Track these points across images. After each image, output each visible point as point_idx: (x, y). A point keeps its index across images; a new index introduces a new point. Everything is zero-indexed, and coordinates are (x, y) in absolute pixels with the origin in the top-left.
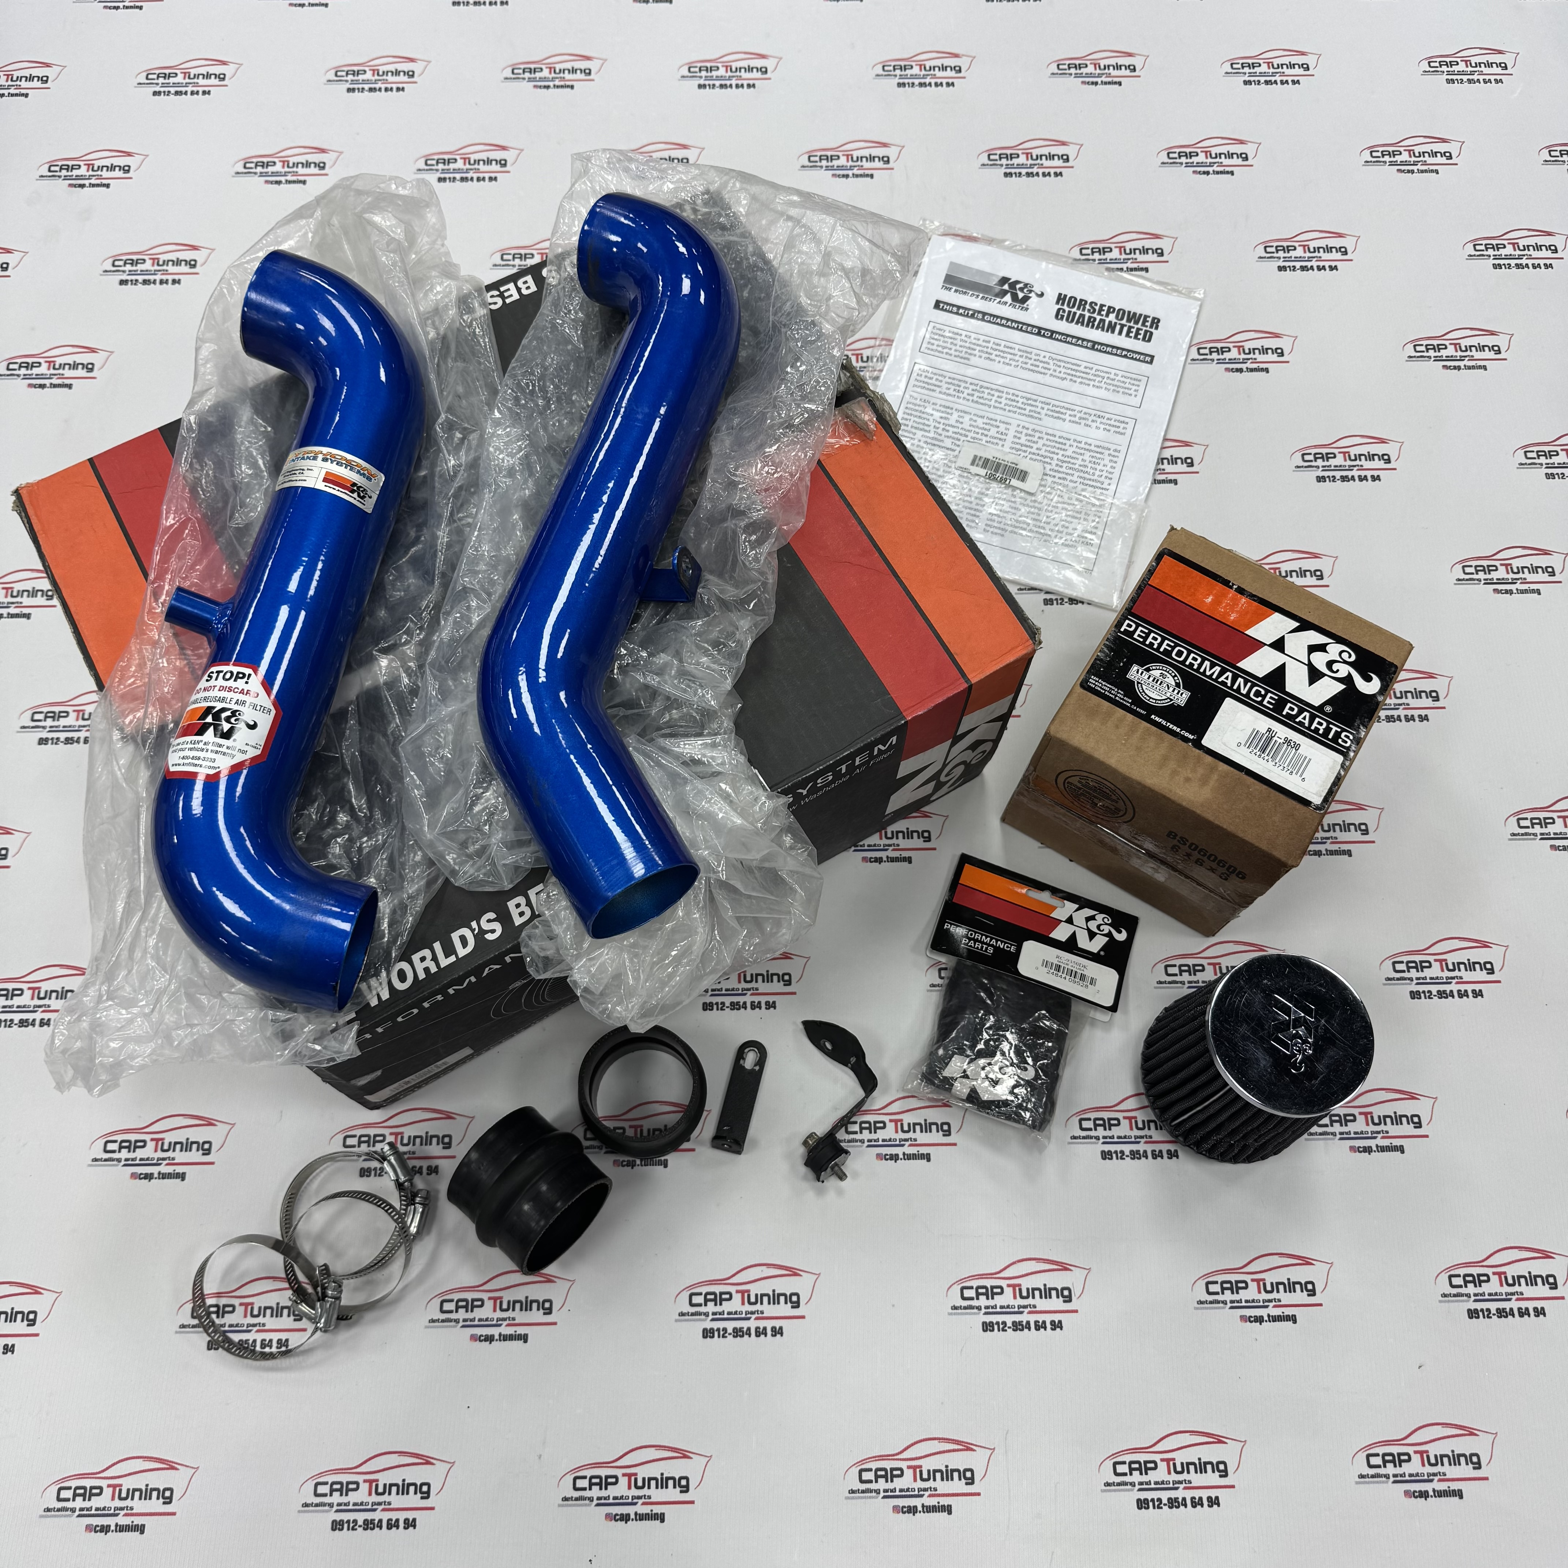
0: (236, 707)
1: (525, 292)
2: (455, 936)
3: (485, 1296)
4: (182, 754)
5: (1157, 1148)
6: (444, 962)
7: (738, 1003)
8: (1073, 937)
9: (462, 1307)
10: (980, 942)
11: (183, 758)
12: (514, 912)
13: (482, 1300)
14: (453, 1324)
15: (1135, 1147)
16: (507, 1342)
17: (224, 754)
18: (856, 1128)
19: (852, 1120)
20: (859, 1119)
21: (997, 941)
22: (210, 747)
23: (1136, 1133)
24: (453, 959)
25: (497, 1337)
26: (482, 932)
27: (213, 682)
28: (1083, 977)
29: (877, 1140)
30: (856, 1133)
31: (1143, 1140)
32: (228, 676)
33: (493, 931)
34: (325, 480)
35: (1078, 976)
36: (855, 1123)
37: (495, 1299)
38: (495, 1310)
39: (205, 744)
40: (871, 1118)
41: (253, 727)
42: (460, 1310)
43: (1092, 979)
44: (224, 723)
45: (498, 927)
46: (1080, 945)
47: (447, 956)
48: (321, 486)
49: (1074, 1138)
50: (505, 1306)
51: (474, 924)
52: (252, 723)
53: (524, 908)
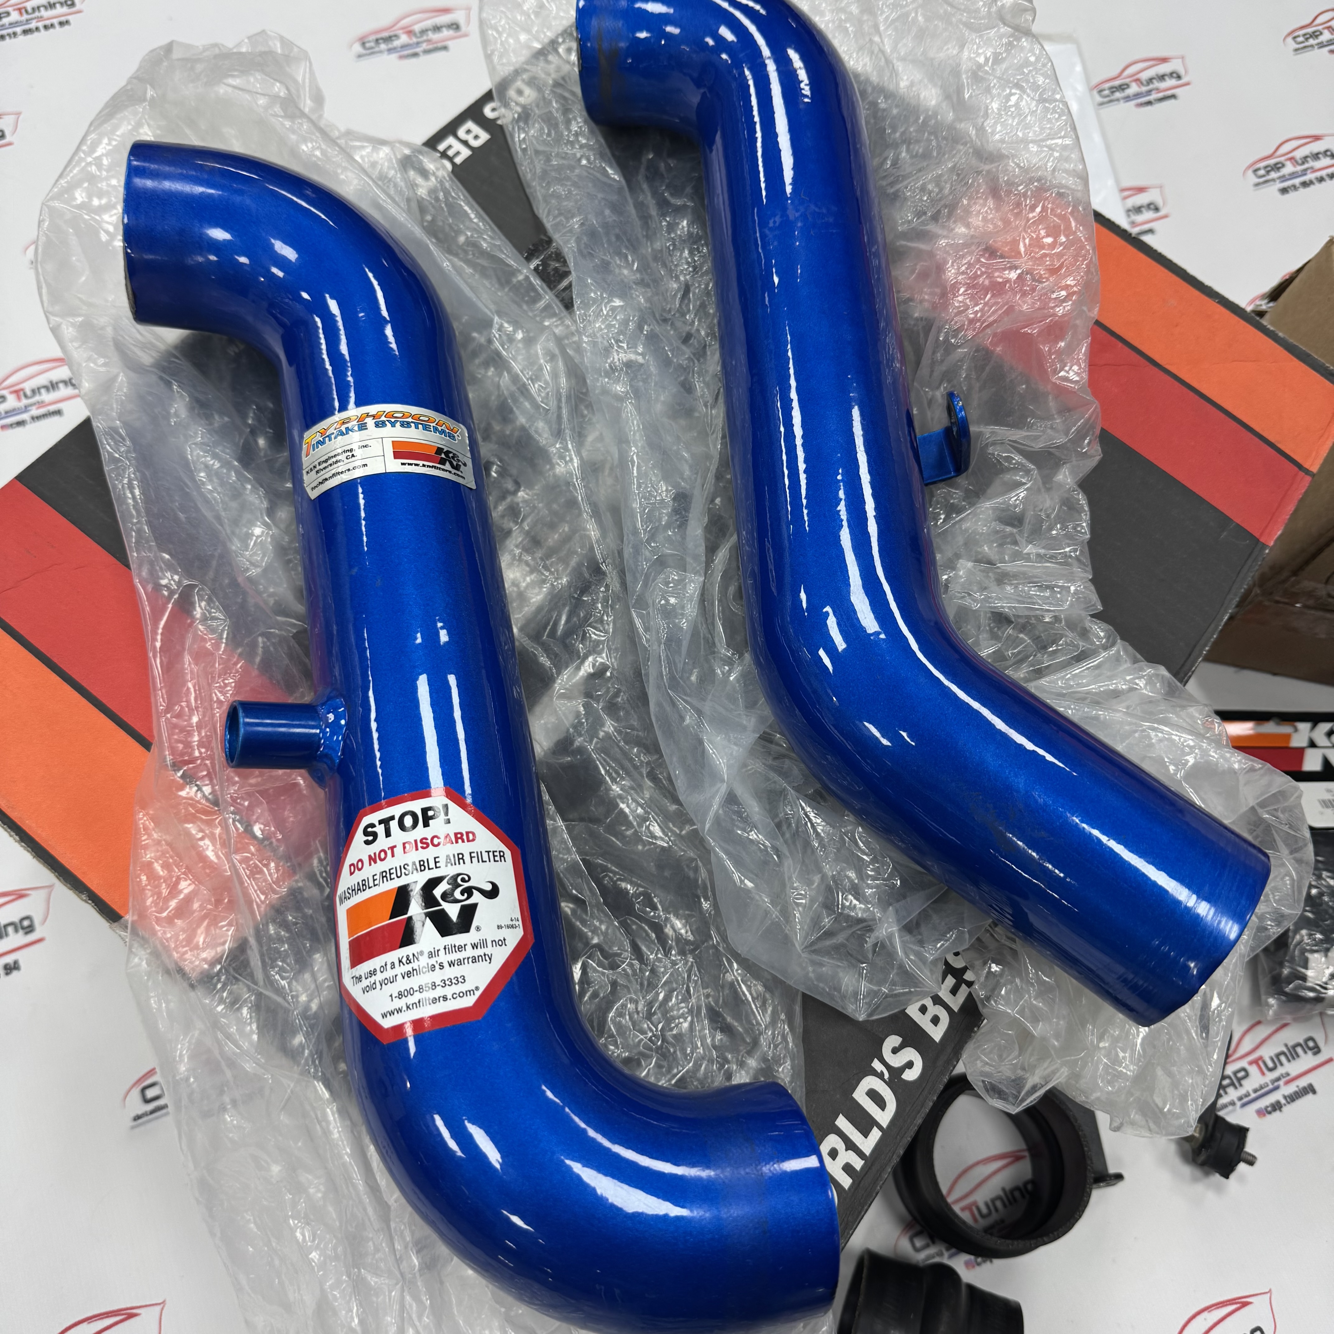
0: (450, 871)
1: (476, 144)
2: (860, 1095)
4: (394, 989)
6: (868, 1144)
11: (400, 995)
12: (924, 1022)
17: (474, 960)
22: (444, 958)
24: (876, 1134)
26: (896, 1073)
27: (382, 842)
32: (408, 821)
33: (910, 1065)
34: (397, 455)
39: (431, 955)
41: (493, 893)
44: (445, 906)
45: (910, 1054)
47: (866, 1134)
48: (395, 466)
51: (877, 1065)
52: (488, 887)
53: (934, 1010)
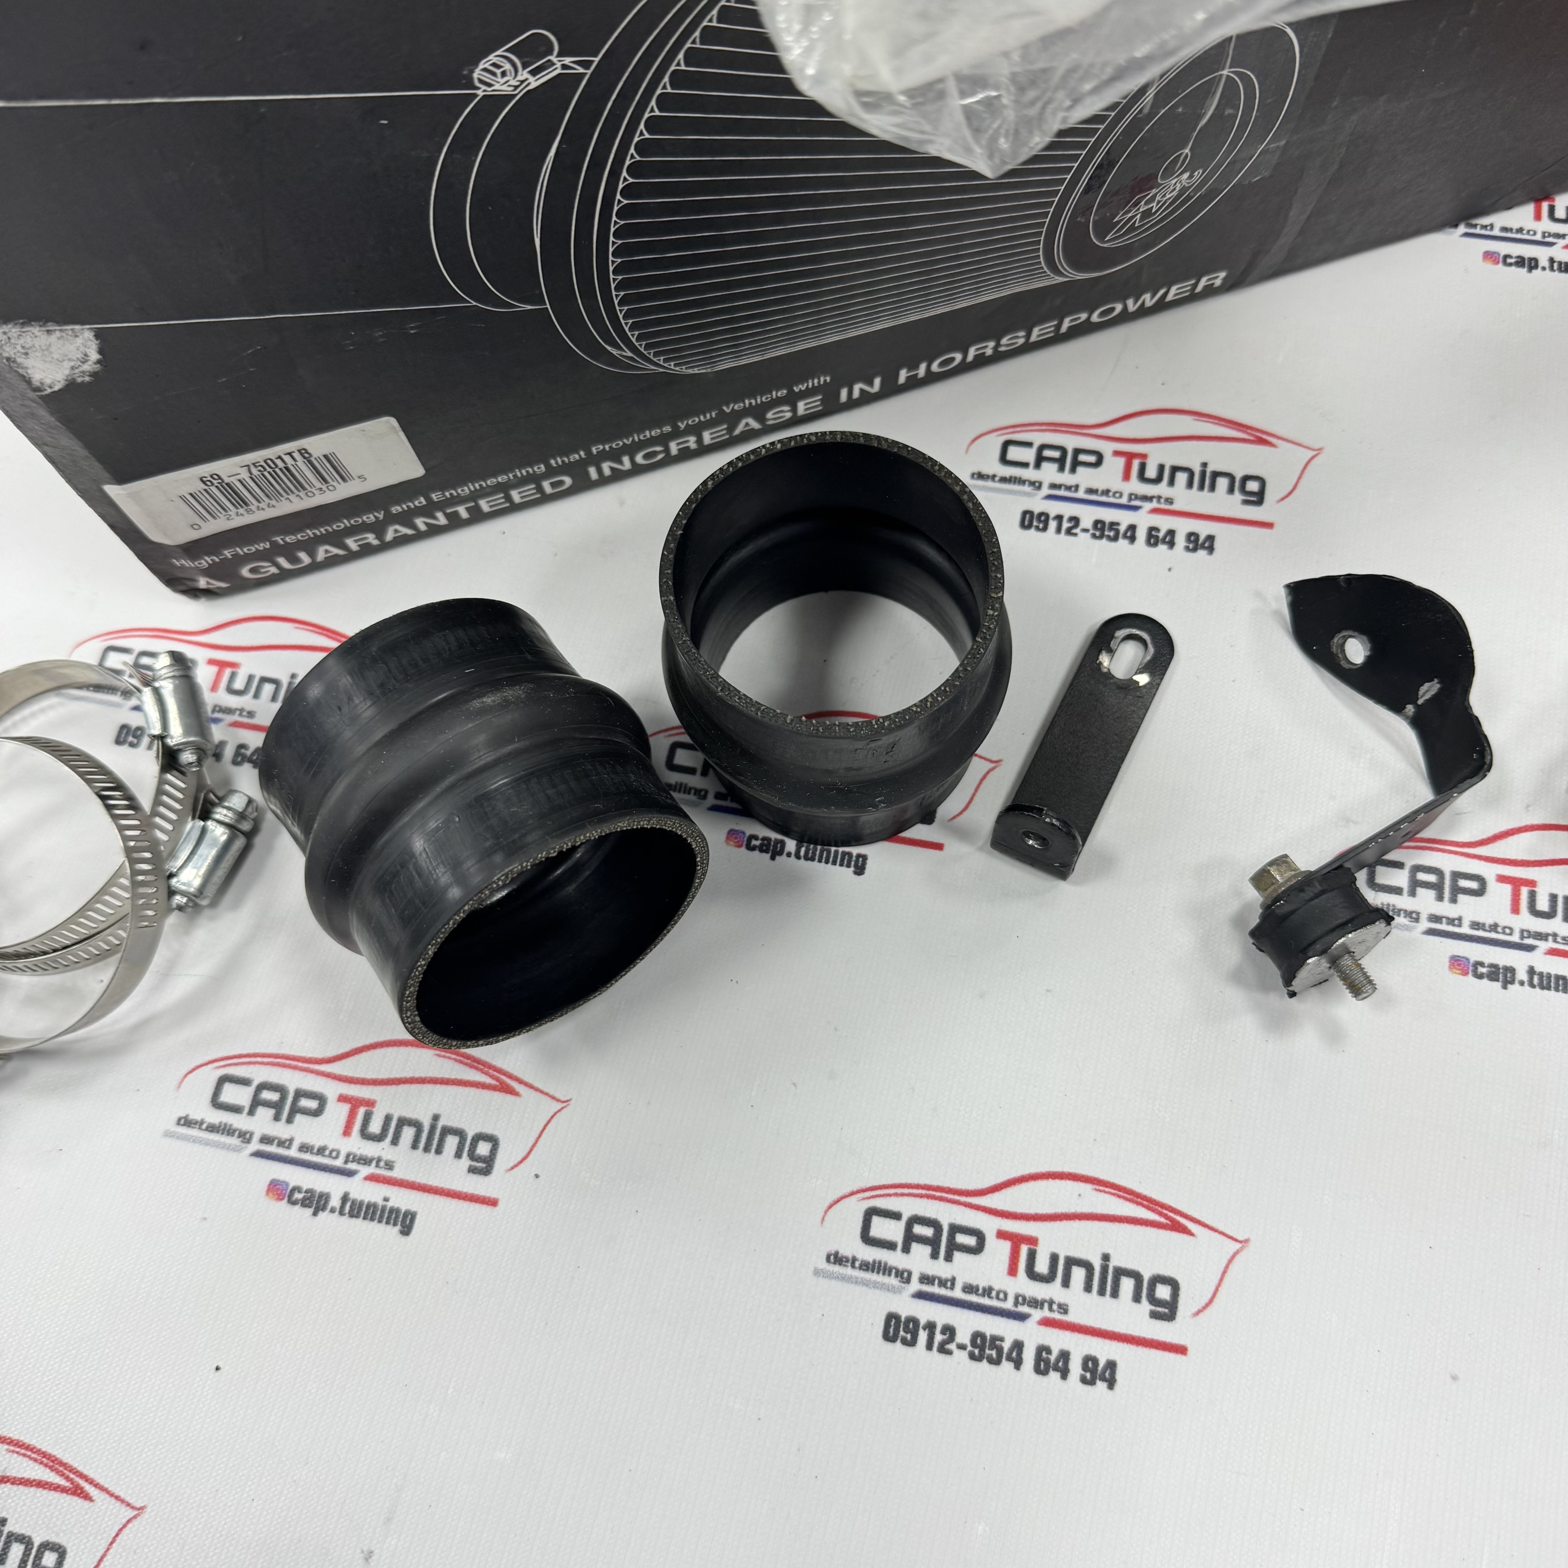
3: (331, 1090)
7: (1113, 525)
9: (267, 1104)
13: (322, 1099)
14: (234, 1141)
16: (359, 1222)
18: (1401, 879)
19: (1391, 856)
20: (1411, 857)
25: (335, 1202)
29: (1457, 921)
30: (1398, 891)
36: (1399, 865)
37: (355, 1103)
38: (347, 1132)
40: (1448, 863)
42: (261, 1111)
50: (375, 1127)
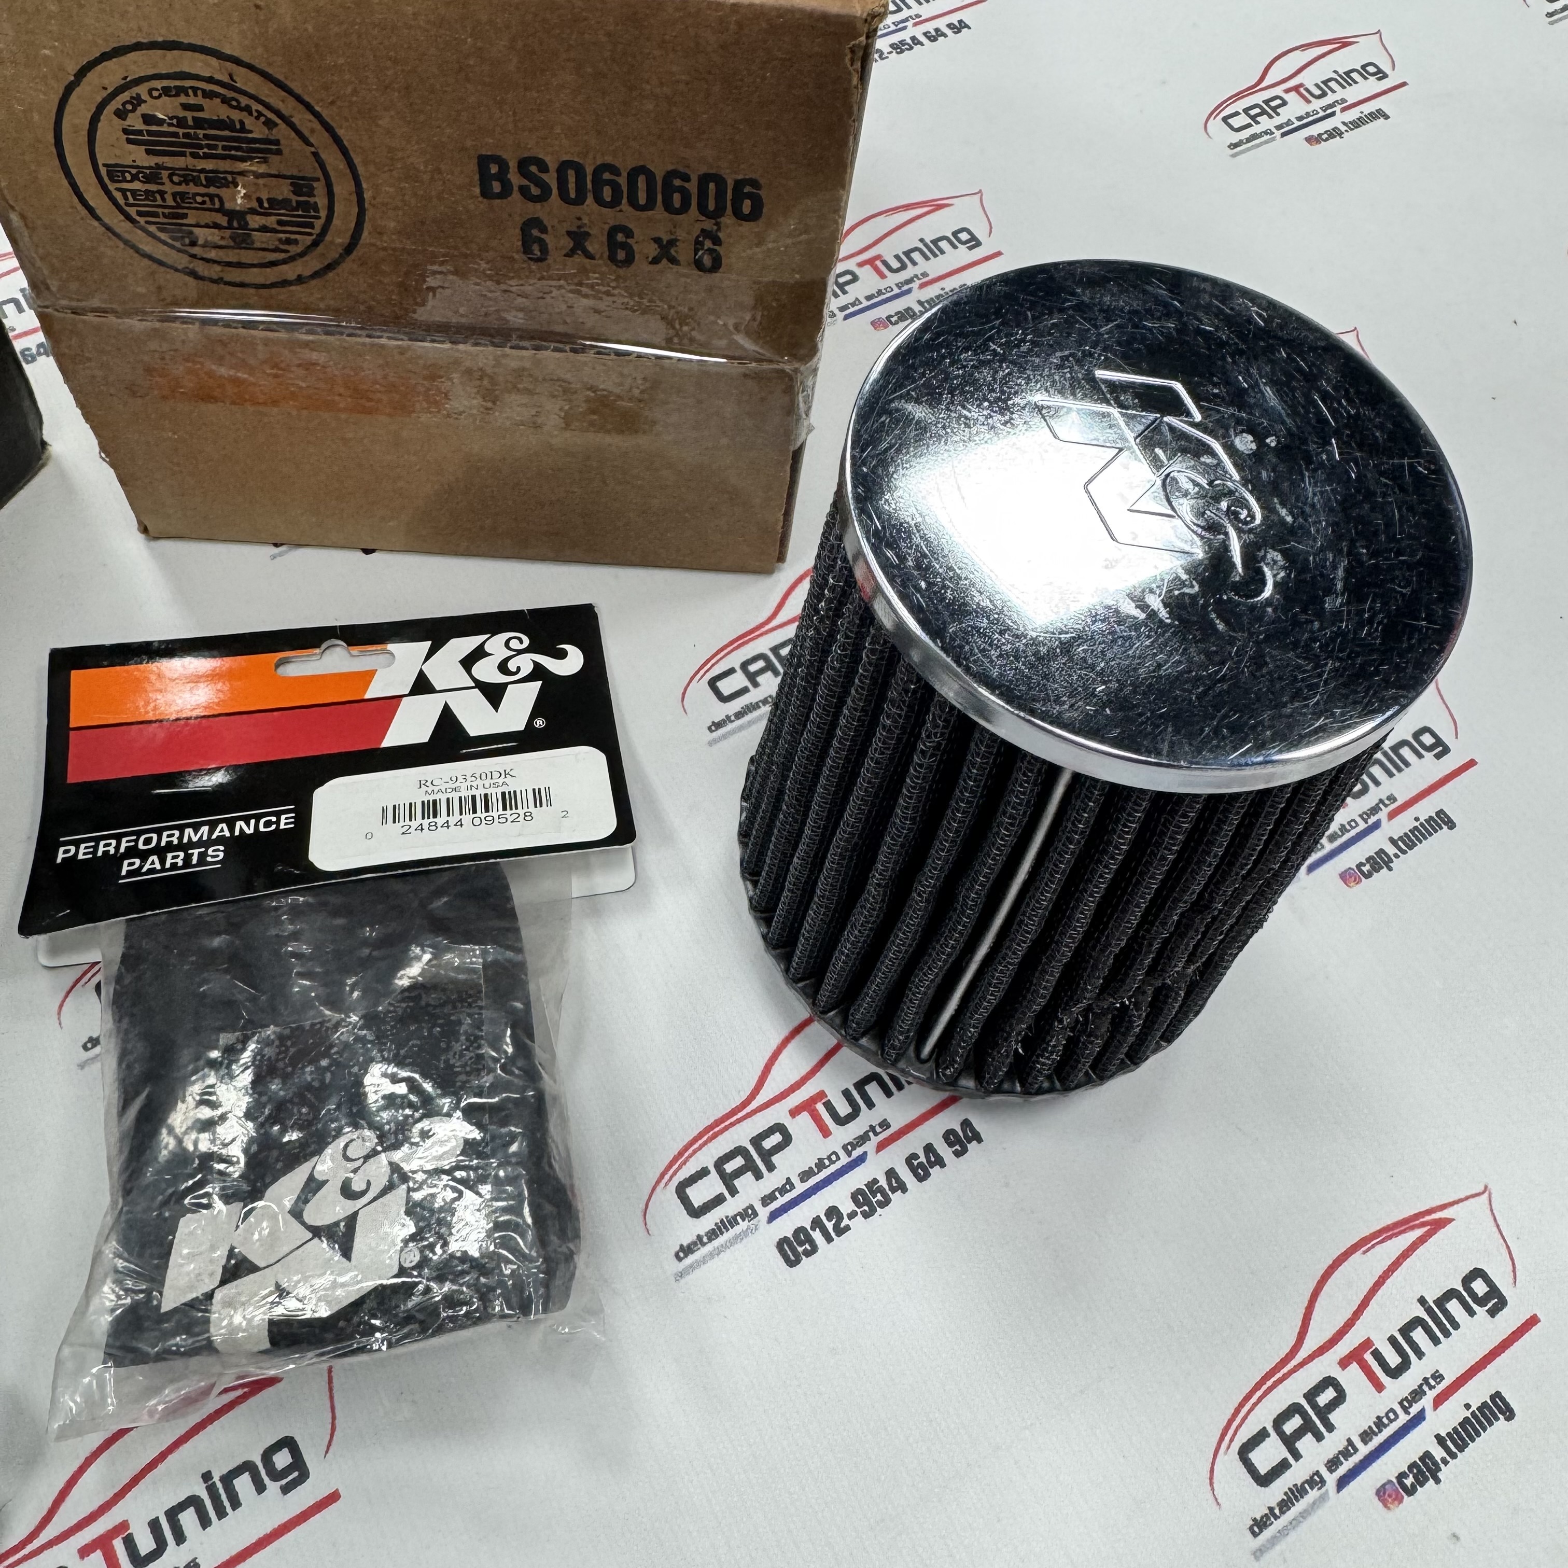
5: (914, 1143)
8: (447, 719)
10: (181, 847)
15: (857, 1179)
21: (231, 824)
23: (843, 1135)
28: (508, 801)
31: (869, 1147)
35: (496, 802)
43: (537, 794)
46: (473, 732)
49: (686, 1251)
